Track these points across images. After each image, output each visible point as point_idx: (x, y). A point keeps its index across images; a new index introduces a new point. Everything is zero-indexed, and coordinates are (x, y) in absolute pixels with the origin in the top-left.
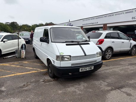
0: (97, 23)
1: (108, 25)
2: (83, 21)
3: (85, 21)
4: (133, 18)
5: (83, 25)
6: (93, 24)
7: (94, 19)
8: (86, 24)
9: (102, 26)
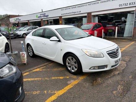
0: (80, 12)
1: (93, 14)
2: (62, 10)
3: (64, 10)
4: (120, 5)
5: (62, 14)
6: (75, 14)
7: (75, 7)
8: (66, 14)
9: (86, 15)
